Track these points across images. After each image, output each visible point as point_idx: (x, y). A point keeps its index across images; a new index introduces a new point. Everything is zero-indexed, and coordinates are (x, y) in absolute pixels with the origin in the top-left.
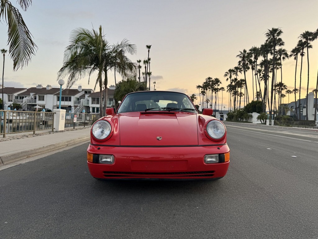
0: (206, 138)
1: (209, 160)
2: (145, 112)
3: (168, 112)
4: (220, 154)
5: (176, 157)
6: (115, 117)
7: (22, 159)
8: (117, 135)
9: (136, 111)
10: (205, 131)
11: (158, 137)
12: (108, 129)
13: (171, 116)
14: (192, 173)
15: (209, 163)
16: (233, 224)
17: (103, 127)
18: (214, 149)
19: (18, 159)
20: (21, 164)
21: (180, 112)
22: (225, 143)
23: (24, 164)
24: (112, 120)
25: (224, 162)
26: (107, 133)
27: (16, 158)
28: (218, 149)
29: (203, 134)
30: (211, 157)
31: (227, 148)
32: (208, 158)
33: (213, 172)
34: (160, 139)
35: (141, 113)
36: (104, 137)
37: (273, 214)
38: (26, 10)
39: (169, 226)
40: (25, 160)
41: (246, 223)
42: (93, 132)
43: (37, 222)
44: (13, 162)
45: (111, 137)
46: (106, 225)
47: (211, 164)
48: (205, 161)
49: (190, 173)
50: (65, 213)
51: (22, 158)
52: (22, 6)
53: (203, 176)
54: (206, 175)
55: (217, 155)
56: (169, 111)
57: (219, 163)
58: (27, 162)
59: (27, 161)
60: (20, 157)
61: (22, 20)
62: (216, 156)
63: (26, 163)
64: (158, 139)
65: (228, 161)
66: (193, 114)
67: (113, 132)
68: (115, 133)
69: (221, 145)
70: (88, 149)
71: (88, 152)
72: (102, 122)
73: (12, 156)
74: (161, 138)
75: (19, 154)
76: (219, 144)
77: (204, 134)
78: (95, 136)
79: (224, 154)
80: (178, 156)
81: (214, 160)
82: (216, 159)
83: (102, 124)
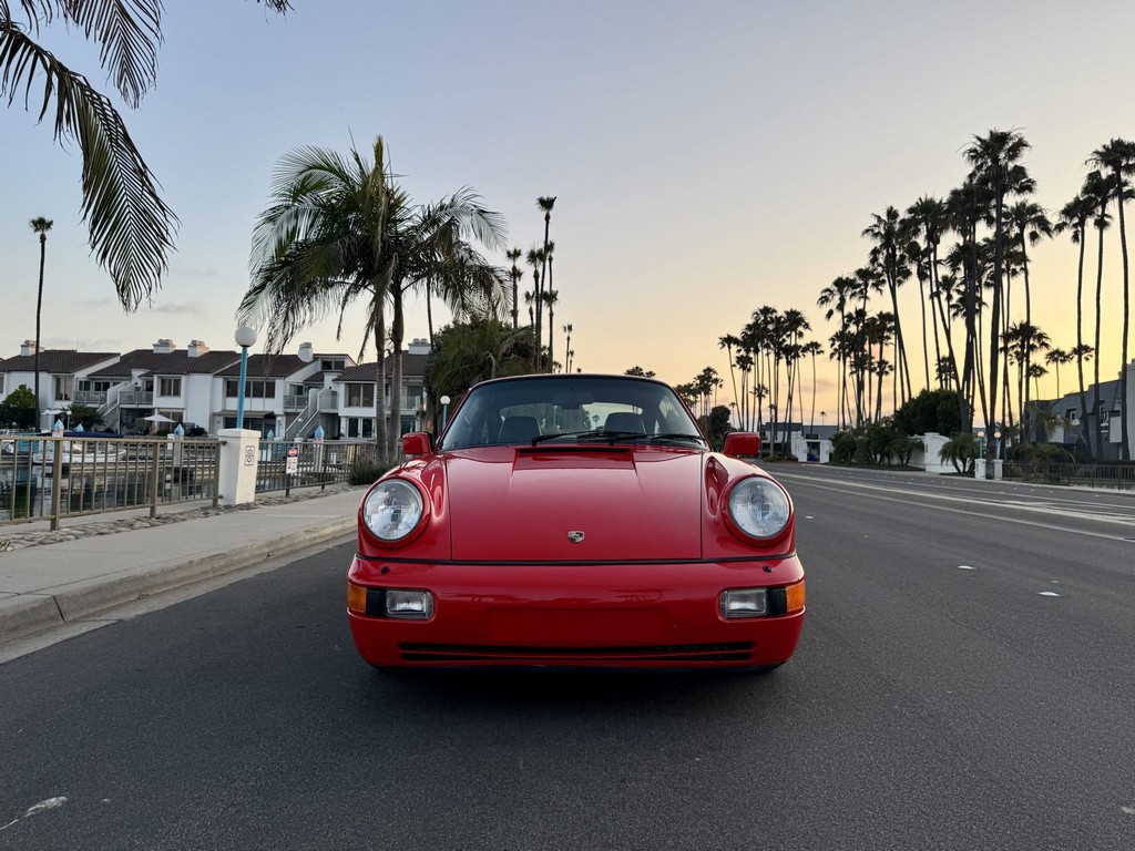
0: (727, 534)
1: (735, 606)
2: (530, 446)
3: (607, 445)
4: (770, 589)
5: (634, 599)
6: (435, 464)
7: (123, 605)
8: (441, 527)
9: (504, 444)
10: (725, 512)
11: (572, 534)
12: (414, 505)
13: (617, 460)
14: (682, 648)
15: (736, 615)
16: (806, 808)
17: (396, 502)
18: (753, 572)
19: (110, 605)
20: (122, 621)
21: (648, 447)
22: (791, 550)
23: (133, 621)
24: (426, 476)
25: (785, 613)
26: (410, 518)
27: (103, 601)
28: (767, 570)
29: (716, 523)
30: (744, 599)
31: (795, 566)
32: (732, 600)
33: (748, 645)
34: (579, 539)
35: (517, 450)
36: (402, 531)
37: (936, 780)
38: (136, 105)
39: (604, 813)
40: (132, 605)
41: (847, 807)
42: (366, 519)
43: (199, 798)
44: (94, 615)
45: (423, 528)
46: (412, 809)
47: (743, 621)
48: (723, 609)
49: (674, 648)
50: (282, 773)
51: (122, 601)
52: (124, 93)
53: (716, 657)
54: (727, 657)
55: (763, 591)
56: (612, 443)
57: (768, 616)
58: (140, 612)
59: (143, 609)
60: (117, 597)
61: (126, 135)
62: (759, 595)
63: (138, 617)
64: (572, 540)
65: (801, 610)
66: (690, 453)
67: (430, 515)
68: (436, 519)
69: (777, 560)
70: (350, 573)
71: (351, 581)
72: (393, 486)
73: (91, 593)
74: (581, 535)
75: (111, 586)
76: (770, 554)
77: (722, 522)
78: (373, 529)
79: (784, 586)
80: (642, 594)
81: (751, 606)
82: (759, 603)
83: (395, 492)
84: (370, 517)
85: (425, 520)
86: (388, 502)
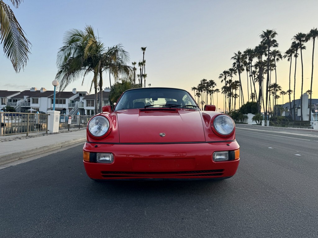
0: (213, 133)
1: (218, 157)
2: (144, 109)
3: (169, 108)
4: (229, 151)
5: (179, 155)
6: (113, 114)
7: (13, 161)
8: (115, 132)
9: (135, 108)
10: (212, 127)
11: (161, 134)
12: (106, 125)
13: (172, 113)
14: (199, 172)
15: (218, 160)
16: (251, 228)
18: (223, 146)
19: (9, 161)
20: (12, 166)
21: (181, 109)
22: (234, 139)
23: (15, 166)
24: (111, 117)
25: (234, 159)
26: (105, 129)
27: (7, 160)
28: (228, 145)
29: (209, 130)
30: (220, 155)
31: (235, 144)
32: (216, 156)
33: (222, 170)
34: (164, 136)
35: (140, 110)
36: (101, 134)
37: (292, 216)
38: (17, 7)
39: (178, 232)
40: (16, 162)
41: (265, 227)
42: (89, 129)
44: (3, 164)
45: (109, 134)
46: (106, 232)
47: (220, 163)
48: (214, 158)
49: (197, 172)
50: (58, 218)
51: (13, 160)
52: (14, 3)
54: (214, 175)
55: (227, 152)
56: (170, 107)
57: (229, 160)
58: (19, 163)
59: (19, 162)
60: (12, 159)
61: (14, 17)
62: (226, 154)
63: (17, 165)
64: (161, 136)
65: (238, 159)
67: (112, 129)
68: (114, 129)
69: (230, 142)
70: (84, 148)
71: (84, 150)
73: (2, 158)
74: (164, 134)
75: (9, 155)
76: (227, 140)
77: (211, 129)
78: (92, 133)
79: (234, 150)
80: (182, 153)
81: (223, 157)
82: (226, 156)
83: (99, 120)
84: (91, 129)
85: (110, 130)
86: (97, 124)
